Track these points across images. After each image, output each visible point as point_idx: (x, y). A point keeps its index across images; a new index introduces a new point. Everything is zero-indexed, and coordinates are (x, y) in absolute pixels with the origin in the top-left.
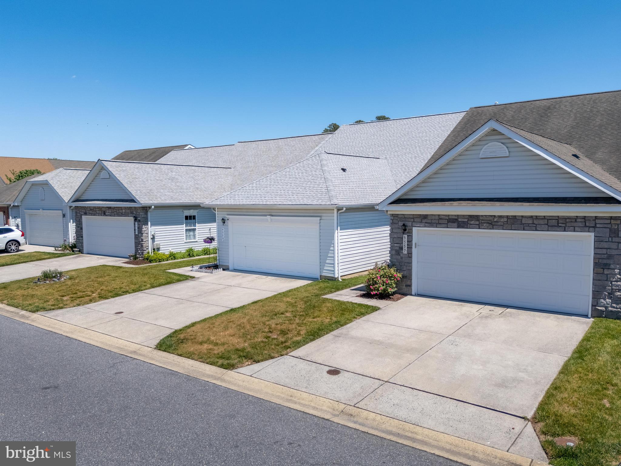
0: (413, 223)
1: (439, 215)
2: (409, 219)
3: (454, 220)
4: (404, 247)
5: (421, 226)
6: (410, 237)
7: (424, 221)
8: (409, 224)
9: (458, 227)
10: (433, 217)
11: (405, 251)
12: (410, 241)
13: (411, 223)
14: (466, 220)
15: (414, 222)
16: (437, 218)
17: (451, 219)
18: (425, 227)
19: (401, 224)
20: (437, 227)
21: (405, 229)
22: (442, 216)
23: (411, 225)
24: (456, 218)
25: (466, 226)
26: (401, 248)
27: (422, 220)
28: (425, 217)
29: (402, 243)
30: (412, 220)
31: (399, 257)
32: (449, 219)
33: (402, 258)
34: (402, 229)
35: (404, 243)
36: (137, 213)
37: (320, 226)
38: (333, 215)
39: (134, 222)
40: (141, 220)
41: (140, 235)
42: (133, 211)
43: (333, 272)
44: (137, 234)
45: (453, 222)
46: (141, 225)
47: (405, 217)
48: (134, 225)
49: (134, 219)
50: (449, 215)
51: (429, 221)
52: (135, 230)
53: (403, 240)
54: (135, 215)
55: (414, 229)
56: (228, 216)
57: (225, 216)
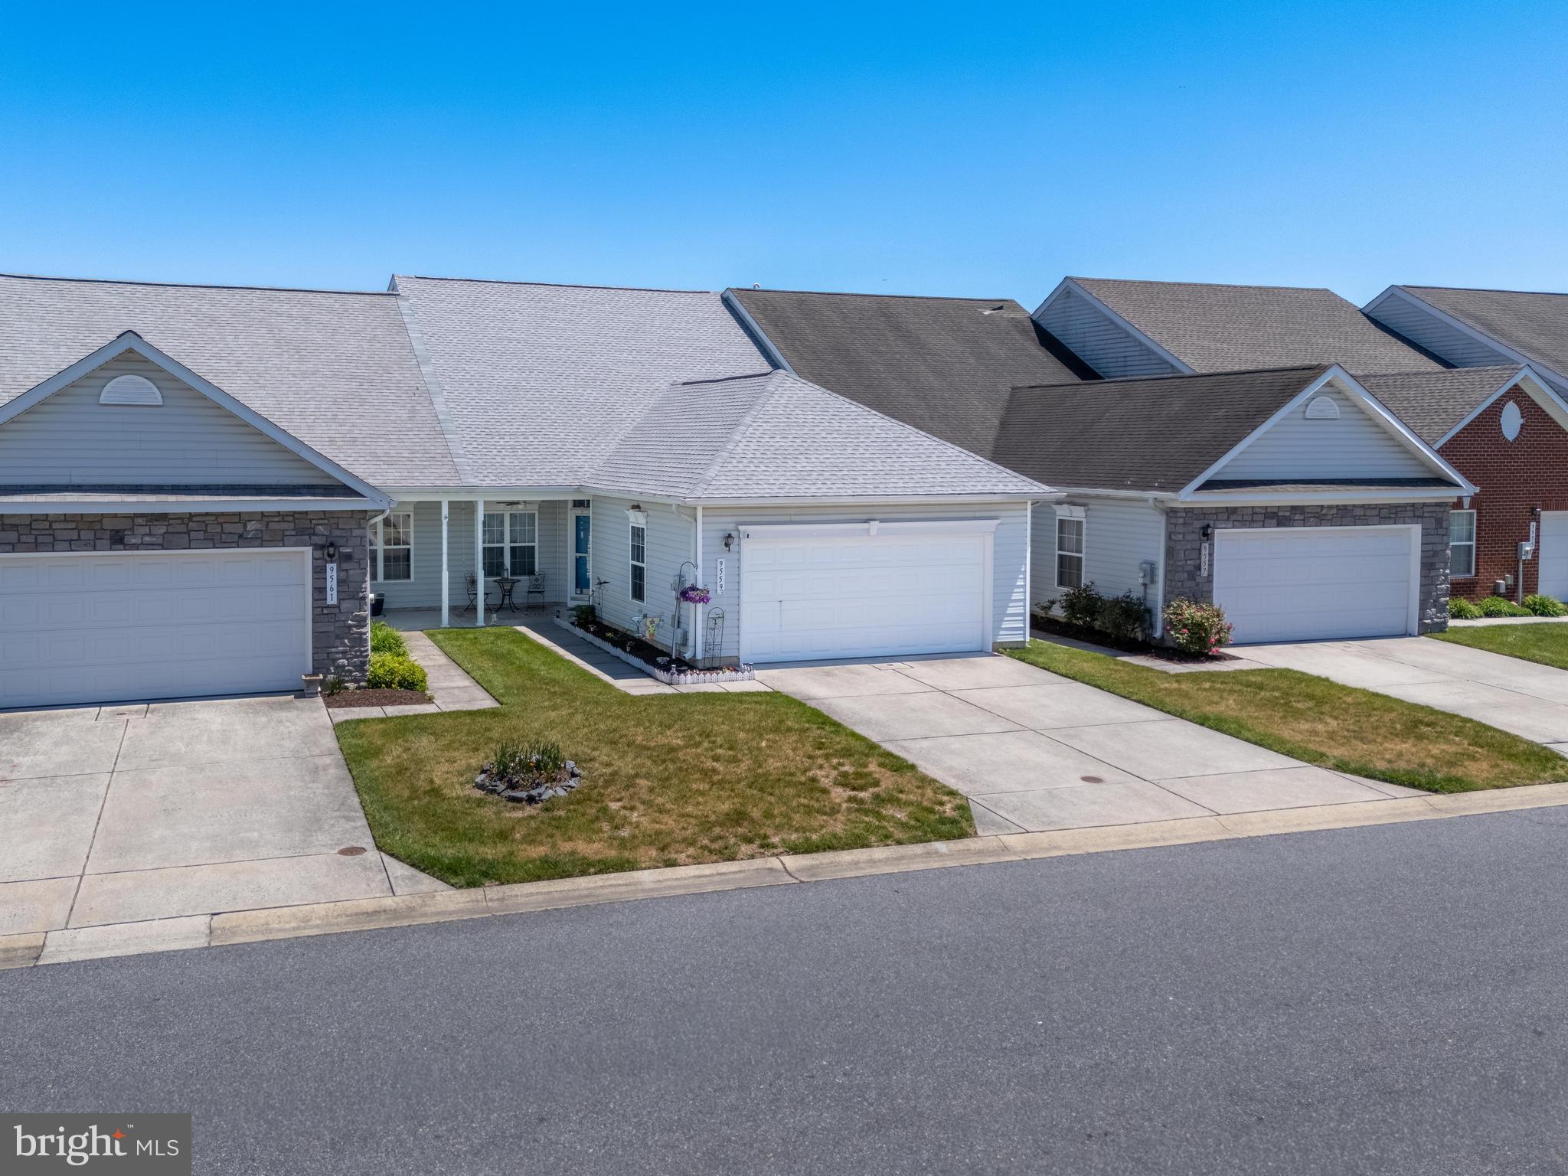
0: (1216, 522)
1: (1253, 507)
2: (1211, 516)
4: (1203, 564)
5: (1227, 527)
6: (1212, 545)
7: (1234, 517)
8: (1211, 524)
10: (1245, 511)
11: (1204, 573)
12: (1211, 555)
13: (1213, 522)
14: (1288, 514)
15: (1217, 519)
16: (1250, 511)
17: (1269, 513)
18: (1234, 527)
19: (1198, 524)
20: (1250, 527)
21: (1206, 534)
22: (1257, 509)
23: (1212, 526)
24: (1276, 511)
25: (1288, 524)
26: (1199, 568)
27: (1228, 517)
28: (1234, 510)
29: (1200, 559)
30: (1215, 517)
31: (1191, 584)
32: (1266, 512)
33: (1198, 584)
34: (1201, 532)
35: (1203, 557)
36: (337, 533)
37: (995, 538)
38: (1024, 513)
39: (320, 563)
40: (356, 556)
41: (348, 605)
42: (318, 524)
43: (1022, 632)
44: (328, 607)
45: (1273, 518)
46: (351, 572)
47: (1204, 511)
48: (319, 572)
49: (319, 554)
50: (1266, 507)
51: (1240, 518)
52: (319, 591)
53: (1200, 554)
54: (325, 538)
55: (1217, 531)
56: (741, 528)
57: (731, 526)
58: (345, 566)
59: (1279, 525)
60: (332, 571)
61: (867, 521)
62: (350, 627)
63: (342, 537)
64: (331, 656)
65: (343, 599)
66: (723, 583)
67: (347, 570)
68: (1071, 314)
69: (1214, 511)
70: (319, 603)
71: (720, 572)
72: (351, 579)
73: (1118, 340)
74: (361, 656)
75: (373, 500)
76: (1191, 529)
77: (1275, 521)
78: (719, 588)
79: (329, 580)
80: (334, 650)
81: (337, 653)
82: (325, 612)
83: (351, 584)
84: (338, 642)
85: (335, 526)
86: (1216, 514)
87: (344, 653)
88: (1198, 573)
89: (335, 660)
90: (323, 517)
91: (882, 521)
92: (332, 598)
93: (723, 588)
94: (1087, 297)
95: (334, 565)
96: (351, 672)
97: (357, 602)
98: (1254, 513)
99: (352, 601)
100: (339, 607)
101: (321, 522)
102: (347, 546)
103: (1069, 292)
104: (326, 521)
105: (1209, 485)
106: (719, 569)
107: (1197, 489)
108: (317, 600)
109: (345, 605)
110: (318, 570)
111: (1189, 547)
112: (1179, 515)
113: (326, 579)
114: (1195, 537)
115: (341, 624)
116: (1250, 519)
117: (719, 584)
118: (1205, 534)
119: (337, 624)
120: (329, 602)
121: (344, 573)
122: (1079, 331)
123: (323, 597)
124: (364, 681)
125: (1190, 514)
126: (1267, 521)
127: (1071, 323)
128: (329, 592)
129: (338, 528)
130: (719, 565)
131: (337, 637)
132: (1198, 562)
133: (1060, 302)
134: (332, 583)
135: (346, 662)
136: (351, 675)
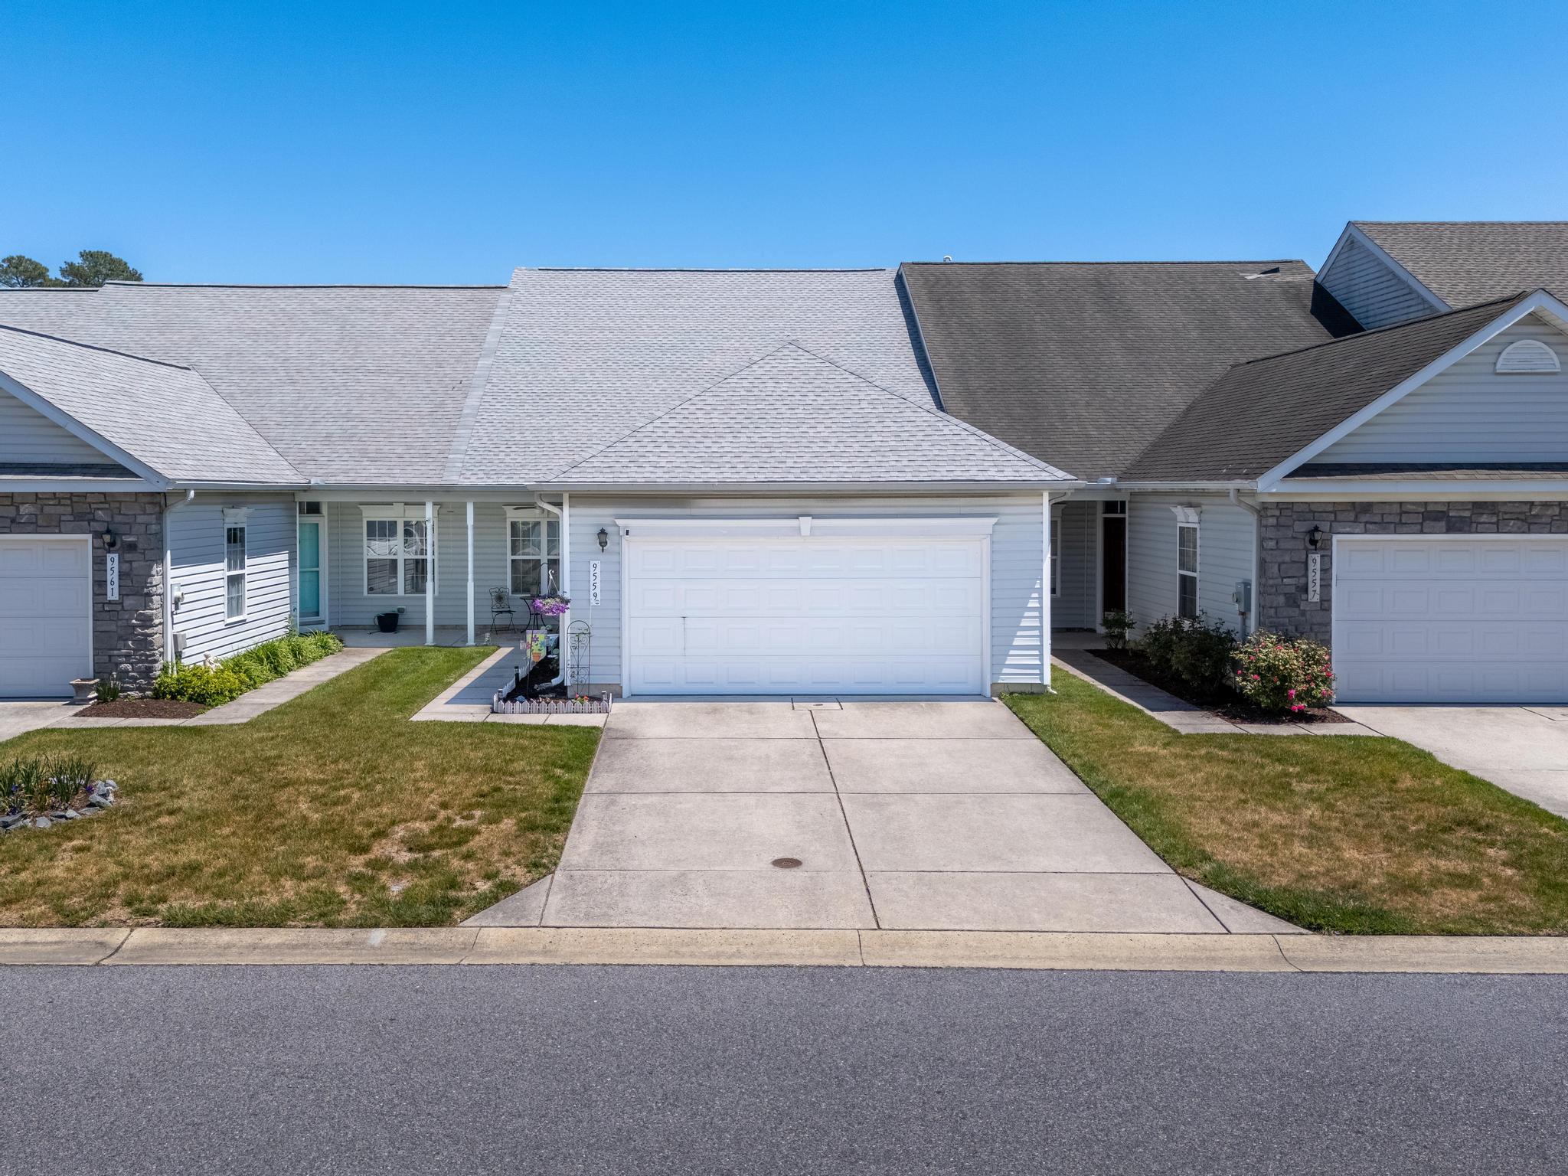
0: (1334, 524)
1: (1401, 504)
2: (1324, 515)
3: (1440, 515)
4: (1310, 585)
5: (1357, 530)
6: (1327, 558)
7: (1364, 518)
8: (1325, 526)
9: (1449, 531)
10: (1387, 509)
11: (1314, 596)
12: (1326, 570)
13: (1329, 523)
14: (1467, 514)
15: (1336, 520)
16: (1396, 509)
17: (1431, 512)
18: (1366, 532)
19: (1301, 527)
20: (1395, 533)
21: (1316, 541)
22: (1409, 506)
23: (1328, 529)
24: (1445, 509)
25: (1467, 528)
26: (1305, 589)
27: (1356, 517)
28: (1366, 508)
29: (1306, 576)
30: (1332, 516)
31: (1294, 612)
32: (1426, 511)
33: (1303, 613)
34: (1307, 539)
35: (1311, 574)
36: (118, 518)
37: (992, 542)
38: (1036, 509)
39: (100, 552)
40: (140, 546)
41: (132, 602)
42: (98, 509)
43: (1037, 671)
44: (110, 603)
45: (1437, 519)
46: (135, 565)
47: (1313, 508)
48: (99, 563)
49: (99, 543)
50: (1426, 503)
51: (1378, 519)
52: (100, 584)
53: (1307, 569)
54: (106, 524)
55: (1336, 538)
56: (619, 522)
57: (608, 520)
58: (128, 556)
59: (1449, 530)
60: (113, 562)
61: (797, 517)
62: (134, 627)
63: (125, 524)
64: (114, 659)
65: (128, 595)
66: (598, 591)
67: (130, 562)
68: (1354, 270)
69: (1330, 508)
70: (100, 599)
71: (592, 578)
72: (135, 572)
73: (1401, 299)
74: (147, 661)
75: (147, 480)
76: (1290, 533)
77: (1443, 524)
78: (592, 597)
79: (109, 572)
80: (116, 652)
81: (119, 656)
82: (106, 608)
83: (135, 578)
84: (121, 644)
85: (117, 511)
86: (1335, 512)
87: (127, 656)
88: (1304, 597)
89: (117, 664)
90: (103, 500)
91: (814, 517)
92: (113, 593)
93: (598, 598)
94: (1369, 245)
95: (116, 556)
96: (135, 679)
97: (142, 598)
98: (1402, 513)
99: (136, 598)
100: (122, 603)
101: (102, 506)
102: (129, 534)
103: (1352, 242)
104: (107, 506)
105: (1308, 470)
106: (592, 573)
107: (1288, 476)
108: (99, 595)
109: (129, 602)
110: (98, 561)
111: (1287, 558)
112: (1269, 513)
113: (106, 570)
114: (1300, 545)
115: (124, 623)
116: (1397, 520)
117: (592, 592)
118: (1313, 542)
119: (120, 623)
120: (110, 597)
121: (127, 565)
122: (1362, 291)
123: (103, 592)
124: (150, 690)
125: (1284, 512)
126: (1427, 524)
127: (1354, 282)
128: (109, 587)
129: (120, 514)
130: (592, 569)
131: (120, 638)
132: (1302, 581)
133: (1344, 256)
134: (113, 576)
135: (130, 667)
136: (135, 683)
